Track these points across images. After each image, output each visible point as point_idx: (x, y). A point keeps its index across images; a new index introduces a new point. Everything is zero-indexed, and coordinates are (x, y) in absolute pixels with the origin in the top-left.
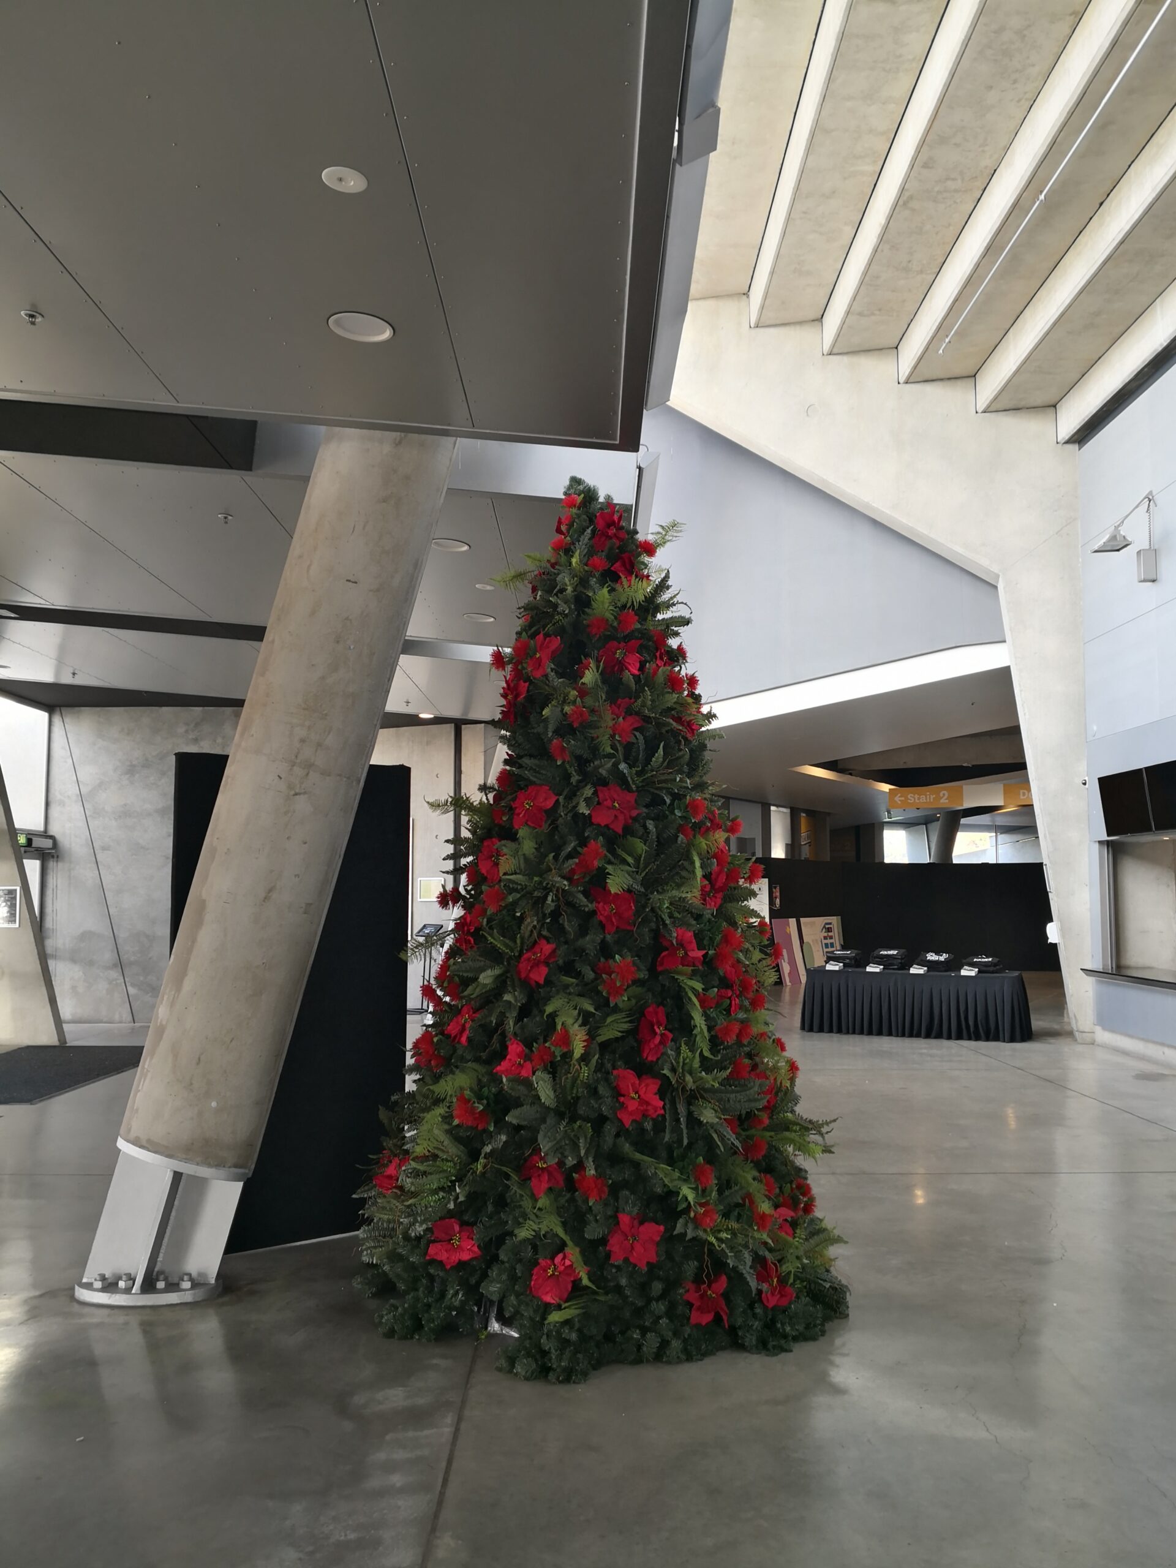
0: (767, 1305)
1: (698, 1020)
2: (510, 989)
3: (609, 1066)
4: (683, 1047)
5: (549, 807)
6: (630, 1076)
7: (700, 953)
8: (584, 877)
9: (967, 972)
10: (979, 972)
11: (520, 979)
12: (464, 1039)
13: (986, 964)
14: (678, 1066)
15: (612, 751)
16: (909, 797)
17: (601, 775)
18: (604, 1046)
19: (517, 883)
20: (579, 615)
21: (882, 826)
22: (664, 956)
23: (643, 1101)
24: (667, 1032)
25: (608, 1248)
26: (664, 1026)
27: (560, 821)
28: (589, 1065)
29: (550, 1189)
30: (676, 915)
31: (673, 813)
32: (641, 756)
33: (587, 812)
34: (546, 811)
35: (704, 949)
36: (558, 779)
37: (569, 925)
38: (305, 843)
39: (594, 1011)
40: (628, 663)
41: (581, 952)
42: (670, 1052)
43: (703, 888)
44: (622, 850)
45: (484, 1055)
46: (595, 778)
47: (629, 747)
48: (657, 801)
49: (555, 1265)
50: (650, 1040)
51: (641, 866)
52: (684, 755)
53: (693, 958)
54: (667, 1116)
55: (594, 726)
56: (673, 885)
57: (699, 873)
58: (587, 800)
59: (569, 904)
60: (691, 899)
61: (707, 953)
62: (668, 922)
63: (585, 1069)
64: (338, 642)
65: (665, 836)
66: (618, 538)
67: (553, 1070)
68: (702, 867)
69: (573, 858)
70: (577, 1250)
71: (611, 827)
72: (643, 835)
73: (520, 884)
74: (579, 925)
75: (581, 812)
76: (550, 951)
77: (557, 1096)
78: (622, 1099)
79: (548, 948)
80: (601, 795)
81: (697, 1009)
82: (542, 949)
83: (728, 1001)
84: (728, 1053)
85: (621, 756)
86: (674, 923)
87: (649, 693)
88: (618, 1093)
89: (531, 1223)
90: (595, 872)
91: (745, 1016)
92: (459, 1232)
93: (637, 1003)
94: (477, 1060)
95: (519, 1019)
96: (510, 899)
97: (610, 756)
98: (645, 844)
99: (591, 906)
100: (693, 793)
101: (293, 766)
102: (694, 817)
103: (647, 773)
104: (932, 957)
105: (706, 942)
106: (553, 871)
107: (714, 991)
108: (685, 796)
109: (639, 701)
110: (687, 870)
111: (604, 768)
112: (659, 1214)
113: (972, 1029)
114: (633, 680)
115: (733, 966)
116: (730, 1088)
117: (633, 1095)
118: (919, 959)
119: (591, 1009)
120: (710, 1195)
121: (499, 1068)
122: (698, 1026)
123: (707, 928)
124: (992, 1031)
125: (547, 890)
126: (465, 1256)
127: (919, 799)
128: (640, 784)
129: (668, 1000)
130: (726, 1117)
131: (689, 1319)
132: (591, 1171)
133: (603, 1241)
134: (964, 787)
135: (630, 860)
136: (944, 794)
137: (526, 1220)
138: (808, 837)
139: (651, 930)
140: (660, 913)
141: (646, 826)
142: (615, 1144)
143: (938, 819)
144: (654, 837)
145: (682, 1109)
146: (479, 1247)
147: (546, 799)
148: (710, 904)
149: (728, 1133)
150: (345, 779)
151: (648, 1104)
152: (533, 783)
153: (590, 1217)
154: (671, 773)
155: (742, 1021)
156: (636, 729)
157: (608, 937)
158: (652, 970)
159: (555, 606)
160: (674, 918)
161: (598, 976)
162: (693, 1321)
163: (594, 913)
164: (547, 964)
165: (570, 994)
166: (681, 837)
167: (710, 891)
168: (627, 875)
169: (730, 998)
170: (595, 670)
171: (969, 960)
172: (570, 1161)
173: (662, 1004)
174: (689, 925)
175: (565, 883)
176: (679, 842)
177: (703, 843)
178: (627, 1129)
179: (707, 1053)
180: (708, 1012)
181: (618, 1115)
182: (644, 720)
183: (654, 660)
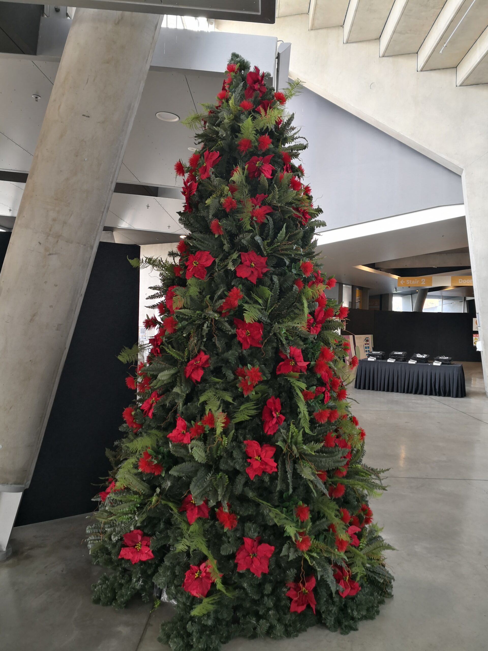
0: (342, 595)
1: (303, 408)
2: (178, 384)
3: (241, 438)
4: (292, 426)
5: (208, 266)
6: (255, 444)
7: (305, 364)
8: (229, 312)
9: (436, 364)
10: (442, 364)
11: (185, 377)
12: (150, 414)
13: (446, 360)
14: (288, 438)
15: (251, 228)
16: (407, 281)
17: (243, 244)
18: (239, 425)
19: (185, 315)
20: (233, 139)
21: (392, 295)
22: (281, 365)
23: (263, 463)
24: (281, 416)
25: (236, 561)
26: (279, 411)
27: (216, 274)
28: (228, 436)
29: (200, 518)
30: (290, 338)
31: (290, 271)
32: (270, 233)
33: (233, 269)
34: (206, 268)
35: (308, 361)
36: (216, 247)
37: (219, 344)
38: (56, 286)
39: (232, 402)
40: (265, 170)
41: (227, 361)
42: (282, 431)
43: (309, 321)
44: (256, 295)
45: (163, 425)
46: (240, 247)
47: (263, 226)
48: (280, 264)
49: (200, 570)
50: (269, 421)
51: (268, 305)
52: (299, 232)
53: (301, 367)
54: (279, 474)
55: (239, 211)
56: (289, 319)
57: (306, 311)
58: (234, 261)
59: (220, 329)
60: (300, 328)
61: (310, 364)
62: (284, 342)
63: (225, 438)
64: (77, 156)
65: (285, 286)
66: (261, 91)
67: (205, 438)
68: (308, 307)
69: (222, 298)
70: (215, 561)
71: (249, 279)
72: (270, 285)
73: (187, 316)
74: (226, 343)
75: (229, 268)
76: (205, 360)
77: (207, 456)
78: (249, 460)
79: (204, 357)
80: (243, 258)
81: (302, 401)
82: (201, 358)
83: (323, 395)
84: (321, 430)
85: (257, 231)
86: (288, 343)
87: (277, 189)
88: (247, 456)
89: (185, 540)
90: (237, 309)
91: (334, 404)
92: (141, 541)
93: (262, 395)
94: (158, 428)
95: (185, 403)
96: (180, 325)
97: (250, 231)
98: (271, 291)
99: (233, 331)
100: (305, 258)
101: (48, 236)
102: (304, 274)
103: (274, 244)
104: (419, 356)
105: (309, 356)
106: (210, 307)
107: (313, 388)
108: (299, 260)
109: (271, 196)
110: (299, 309)
111: (245, 239)
112: (272, 537)
113: (437, 391)
114: (266, 181)
115: (327, 372)
116: (322, 455)
117: (257, 458)
118: (413, 356)
119: (230, 400)
120: (306, 528)
121: (170, 435)
122: (302, 412)
123: (311, 345)
124: (447, 392)
125: (206, 319)
126: (144, 558)
127: (411, 282)
128: (270, 252)
129: (283, 393)
130: (319, 473)
131: (289, 608)
132: (226, 510)
133: (233, 556)
134: (433, 277)
135: (260, 301)
136: (423, 280)
137: (182, 538)
138: (359, 299)
139: (273, 348)
140: (279, 336)
141: (272, 279)
142: (243, 491)
143: (417, 293)
144: (277, 286)
145: (289, 468)
146: (152, 552)
147: (207, 260)
148: (313, 332)
149: (319, 483)
150: (82, 246)
151: (266, 464)
152: (199, 249)
153: (224, 538)
154: (291, 244)
155: (331, 408)
156: (268, 214)
157: (244, 352)
158: (274, 374)
159: (217, 133)
160: (289, 340)
161: (236, 378)
162: (292, 609)
163: (234, 336)
164: (203, 368)
165: (217, 389)
166: (295, 287)
167: (313, 323)
168: (258, 311)
169: (324, 393)
170: (241, 173)
171: (437, 358)
172: (212, 503)
173: (279, 396)
174: (299, 345)
175: (216, 315)
176: (294, 290)
177: (309, 291)
178: (252, 481)
179: (307, 431)
180: (309, 402)
181: (246, 471)
182: (273, 209)
183: (282, 171)
